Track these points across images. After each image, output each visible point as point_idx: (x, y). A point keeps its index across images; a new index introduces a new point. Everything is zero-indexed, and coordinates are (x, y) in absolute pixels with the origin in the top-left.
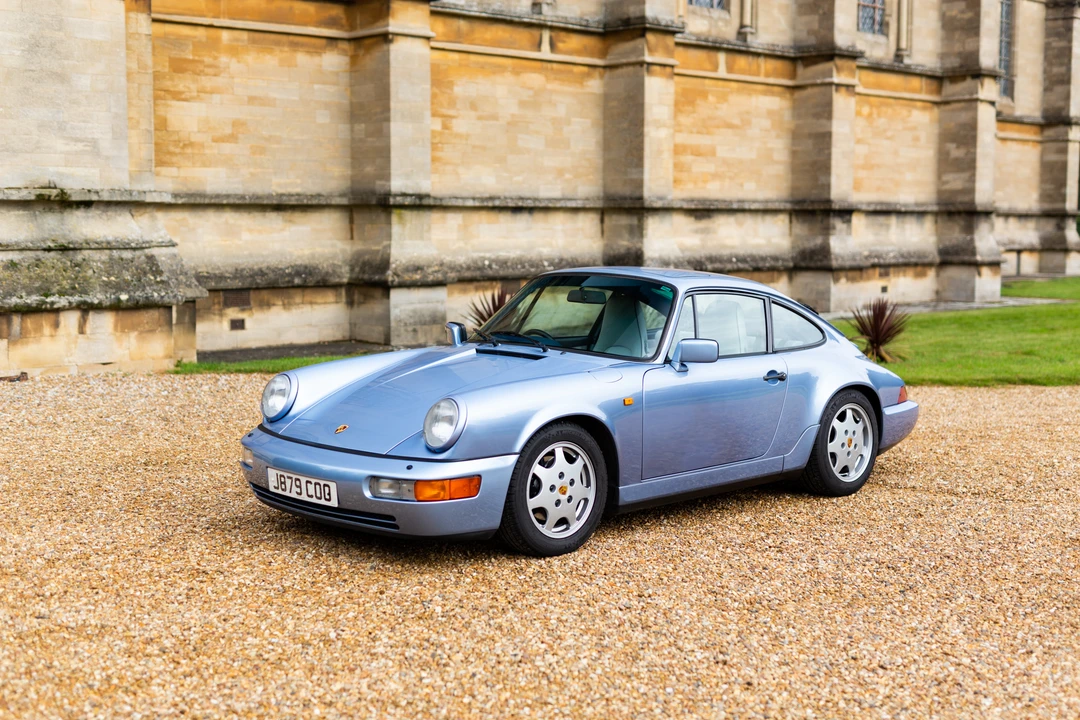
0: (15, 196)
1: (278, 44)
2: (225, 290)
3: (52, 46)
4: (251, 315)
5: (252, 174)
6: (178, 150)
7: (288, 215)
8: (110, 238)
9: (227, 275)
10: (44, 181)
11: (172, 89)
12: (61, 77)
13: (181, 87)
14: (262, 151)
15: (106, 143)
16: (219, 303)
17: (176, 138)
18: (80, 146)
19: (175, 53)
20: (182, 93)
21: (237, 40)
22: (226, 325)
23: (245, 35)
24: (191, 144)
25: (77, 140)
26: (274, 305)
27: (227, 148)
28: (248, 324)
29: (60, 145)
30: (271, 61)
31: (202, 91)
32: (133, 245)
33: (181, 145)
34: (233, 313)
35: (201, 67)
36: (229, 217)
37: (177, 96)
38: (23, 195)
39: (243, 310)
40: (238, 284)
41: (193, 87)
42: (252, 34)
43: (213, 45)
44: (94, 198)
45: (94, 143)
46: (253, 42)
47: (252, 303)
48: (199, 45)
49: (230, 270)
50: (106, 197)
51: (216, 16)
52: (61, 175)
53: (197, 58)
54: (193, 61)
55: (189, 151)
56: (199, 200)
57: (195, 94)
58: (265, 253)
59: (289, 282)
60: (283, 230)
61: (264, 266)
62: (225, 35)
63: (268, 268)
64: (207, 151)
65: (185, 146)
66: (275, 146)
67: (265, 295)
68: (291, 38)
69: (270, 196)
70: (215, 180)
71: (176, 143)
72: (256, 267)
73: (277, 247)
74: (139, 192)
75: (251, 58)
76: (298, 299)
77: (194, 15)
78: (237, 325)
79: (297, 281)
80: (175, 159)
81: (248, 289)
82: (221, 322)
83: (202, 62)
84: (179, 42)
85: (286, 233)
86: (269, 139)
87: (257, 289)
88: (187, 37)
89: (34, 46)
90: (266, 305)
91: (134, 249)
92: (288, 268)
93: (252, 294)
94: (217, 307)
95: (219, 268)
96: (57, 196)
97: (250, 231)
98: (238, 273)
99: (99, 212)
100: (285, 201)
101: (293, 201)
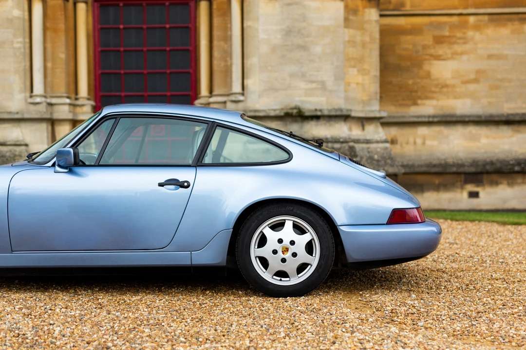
0: (272, 114)
1: (510, 20)
2: (465, 174)
3: (299, 31)
4: (484, 189)
5: (489, 103)
6: (437, 90)
7: (515, 127)
8: (329, 136)
9: (466, 164)
10: (293, 105)
11: (434, 54)
12: (304, 48)
13: (440, 52)
14: (497, 87)
15: (330, 83)
16: (461, 181)
17: (435, 82)
18: (314, 85)
19: (437, 33)
20: (440, 56)
21: (480, 21)
22: (465, 195)
23: (486, 18)
24: (447, 86)
25: (312, 82)
26: (501, 183)
27: (472, 87)
28: (482, 194)
29: (303, 85)
30: (505, 31)
31: (456, 53)
32: (341, 140)
33: (440, 86)
34: (471, 188)
35: (454, 39)
36: (472, 129)
37: (438, 58)
38: (277, 113)
39: (478, 186)
40: (473, 170)
41: (449, 52)
42: (491, 17)
43: (464, 26)
44: (319, 113)
45: (323, 83)
46: (491, 21)
47: (485, 182)
48: (453, 27)
49: (469, 161)
50: (326, 113)
51: (466, 8)
52: (303, 102)
53: (452, 34)
54: (449, 37)
55: (445, 90)
56: (449, 119)
57: (449, 56)
58: (497, 151)
59: (510, 169)
60: (512, 136)
61: (494, 159)
62: (472, 19)
63: (498, 160)
64: (458, 90)
65: (443, 87)
66: (507, 84)
67: (495, 177)
68: (520, 16)
69: (502, 115)
70: (462, 106)
71: (437, 86)
72: (488, 160)
73: (506, 147)
74: (348, 110)
75: (490, 31)
76: (519, 180)
77: (450, 9)
78: (474, 195)
79: (517, 168)
80: (435, 95)
81: (481, 173)
82: (462, 192)
83: (454, 36)
84: (440, 26)
85: (514, 139)
86: (502, 80)
87: (488, 173)
88: (445, 23)
89: (288, 32)
90: (495, 183)
91: (342, 142)
92: (512, 160)
93: (485, 177)
94: (459, 184)
95: (461, 160)
96: (297, 113)
97: (487, 137)
98: (475, 163)
99: (324, 122)
100: (511, 118)
101: (517, 118)
